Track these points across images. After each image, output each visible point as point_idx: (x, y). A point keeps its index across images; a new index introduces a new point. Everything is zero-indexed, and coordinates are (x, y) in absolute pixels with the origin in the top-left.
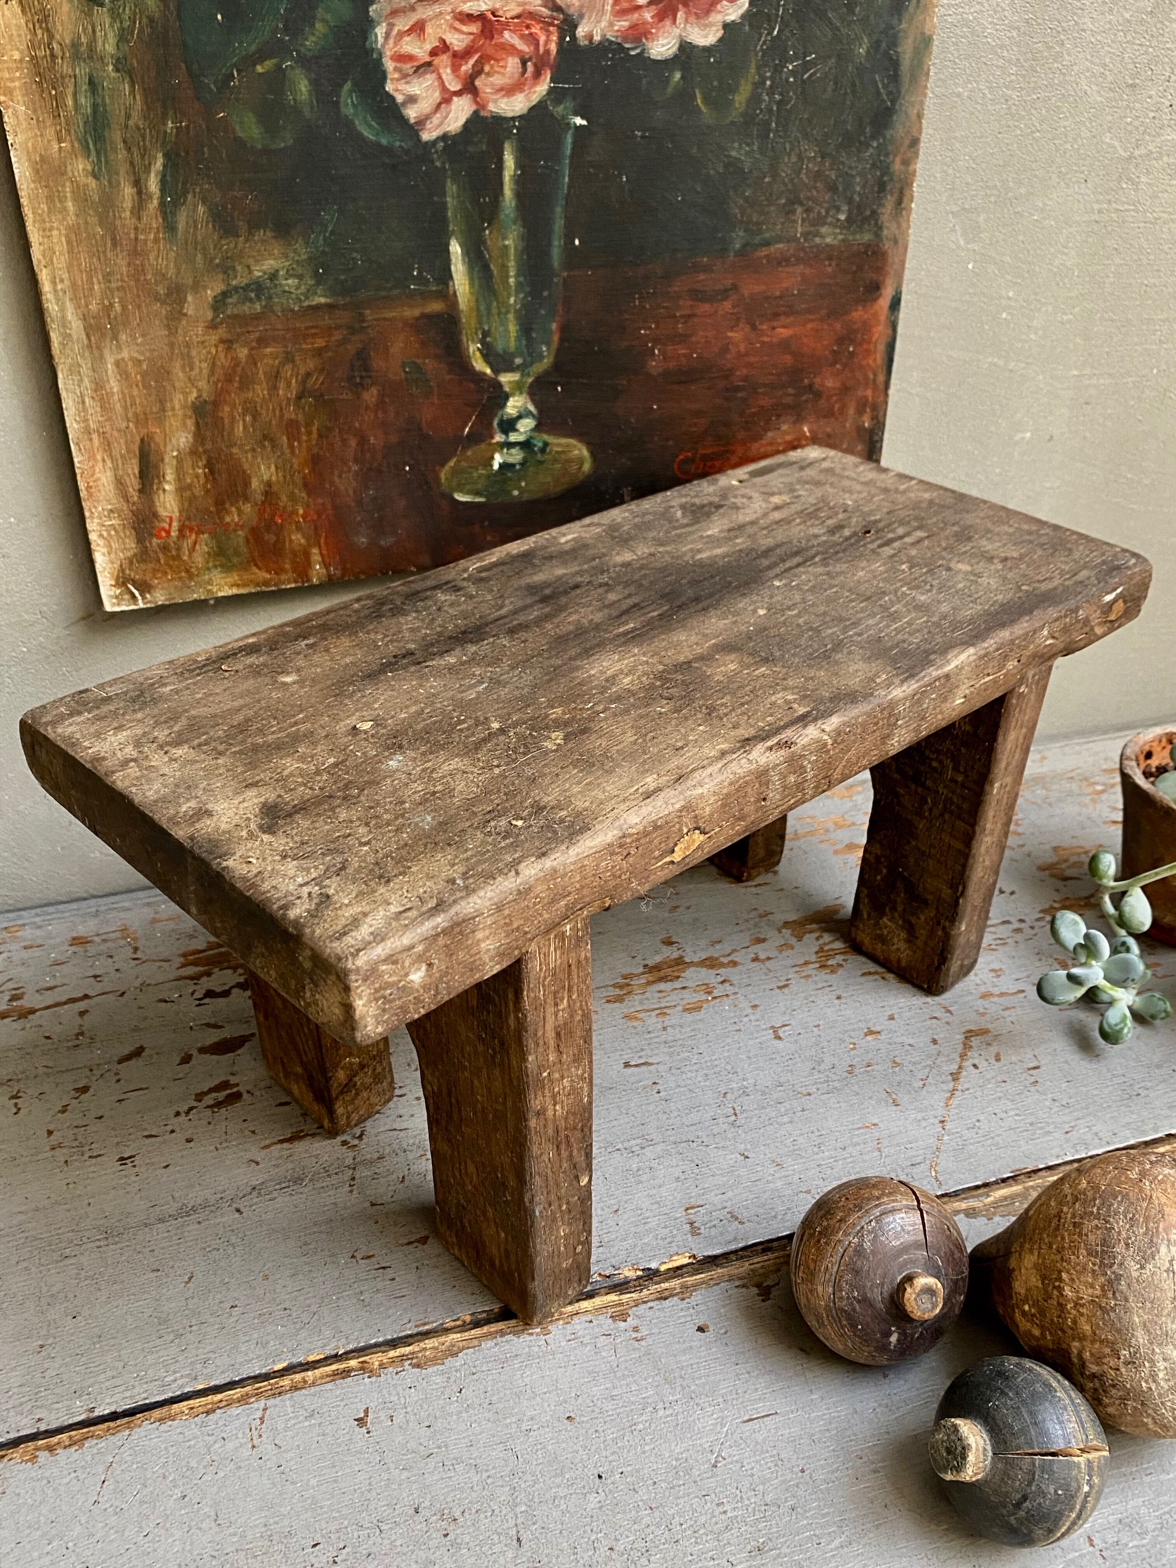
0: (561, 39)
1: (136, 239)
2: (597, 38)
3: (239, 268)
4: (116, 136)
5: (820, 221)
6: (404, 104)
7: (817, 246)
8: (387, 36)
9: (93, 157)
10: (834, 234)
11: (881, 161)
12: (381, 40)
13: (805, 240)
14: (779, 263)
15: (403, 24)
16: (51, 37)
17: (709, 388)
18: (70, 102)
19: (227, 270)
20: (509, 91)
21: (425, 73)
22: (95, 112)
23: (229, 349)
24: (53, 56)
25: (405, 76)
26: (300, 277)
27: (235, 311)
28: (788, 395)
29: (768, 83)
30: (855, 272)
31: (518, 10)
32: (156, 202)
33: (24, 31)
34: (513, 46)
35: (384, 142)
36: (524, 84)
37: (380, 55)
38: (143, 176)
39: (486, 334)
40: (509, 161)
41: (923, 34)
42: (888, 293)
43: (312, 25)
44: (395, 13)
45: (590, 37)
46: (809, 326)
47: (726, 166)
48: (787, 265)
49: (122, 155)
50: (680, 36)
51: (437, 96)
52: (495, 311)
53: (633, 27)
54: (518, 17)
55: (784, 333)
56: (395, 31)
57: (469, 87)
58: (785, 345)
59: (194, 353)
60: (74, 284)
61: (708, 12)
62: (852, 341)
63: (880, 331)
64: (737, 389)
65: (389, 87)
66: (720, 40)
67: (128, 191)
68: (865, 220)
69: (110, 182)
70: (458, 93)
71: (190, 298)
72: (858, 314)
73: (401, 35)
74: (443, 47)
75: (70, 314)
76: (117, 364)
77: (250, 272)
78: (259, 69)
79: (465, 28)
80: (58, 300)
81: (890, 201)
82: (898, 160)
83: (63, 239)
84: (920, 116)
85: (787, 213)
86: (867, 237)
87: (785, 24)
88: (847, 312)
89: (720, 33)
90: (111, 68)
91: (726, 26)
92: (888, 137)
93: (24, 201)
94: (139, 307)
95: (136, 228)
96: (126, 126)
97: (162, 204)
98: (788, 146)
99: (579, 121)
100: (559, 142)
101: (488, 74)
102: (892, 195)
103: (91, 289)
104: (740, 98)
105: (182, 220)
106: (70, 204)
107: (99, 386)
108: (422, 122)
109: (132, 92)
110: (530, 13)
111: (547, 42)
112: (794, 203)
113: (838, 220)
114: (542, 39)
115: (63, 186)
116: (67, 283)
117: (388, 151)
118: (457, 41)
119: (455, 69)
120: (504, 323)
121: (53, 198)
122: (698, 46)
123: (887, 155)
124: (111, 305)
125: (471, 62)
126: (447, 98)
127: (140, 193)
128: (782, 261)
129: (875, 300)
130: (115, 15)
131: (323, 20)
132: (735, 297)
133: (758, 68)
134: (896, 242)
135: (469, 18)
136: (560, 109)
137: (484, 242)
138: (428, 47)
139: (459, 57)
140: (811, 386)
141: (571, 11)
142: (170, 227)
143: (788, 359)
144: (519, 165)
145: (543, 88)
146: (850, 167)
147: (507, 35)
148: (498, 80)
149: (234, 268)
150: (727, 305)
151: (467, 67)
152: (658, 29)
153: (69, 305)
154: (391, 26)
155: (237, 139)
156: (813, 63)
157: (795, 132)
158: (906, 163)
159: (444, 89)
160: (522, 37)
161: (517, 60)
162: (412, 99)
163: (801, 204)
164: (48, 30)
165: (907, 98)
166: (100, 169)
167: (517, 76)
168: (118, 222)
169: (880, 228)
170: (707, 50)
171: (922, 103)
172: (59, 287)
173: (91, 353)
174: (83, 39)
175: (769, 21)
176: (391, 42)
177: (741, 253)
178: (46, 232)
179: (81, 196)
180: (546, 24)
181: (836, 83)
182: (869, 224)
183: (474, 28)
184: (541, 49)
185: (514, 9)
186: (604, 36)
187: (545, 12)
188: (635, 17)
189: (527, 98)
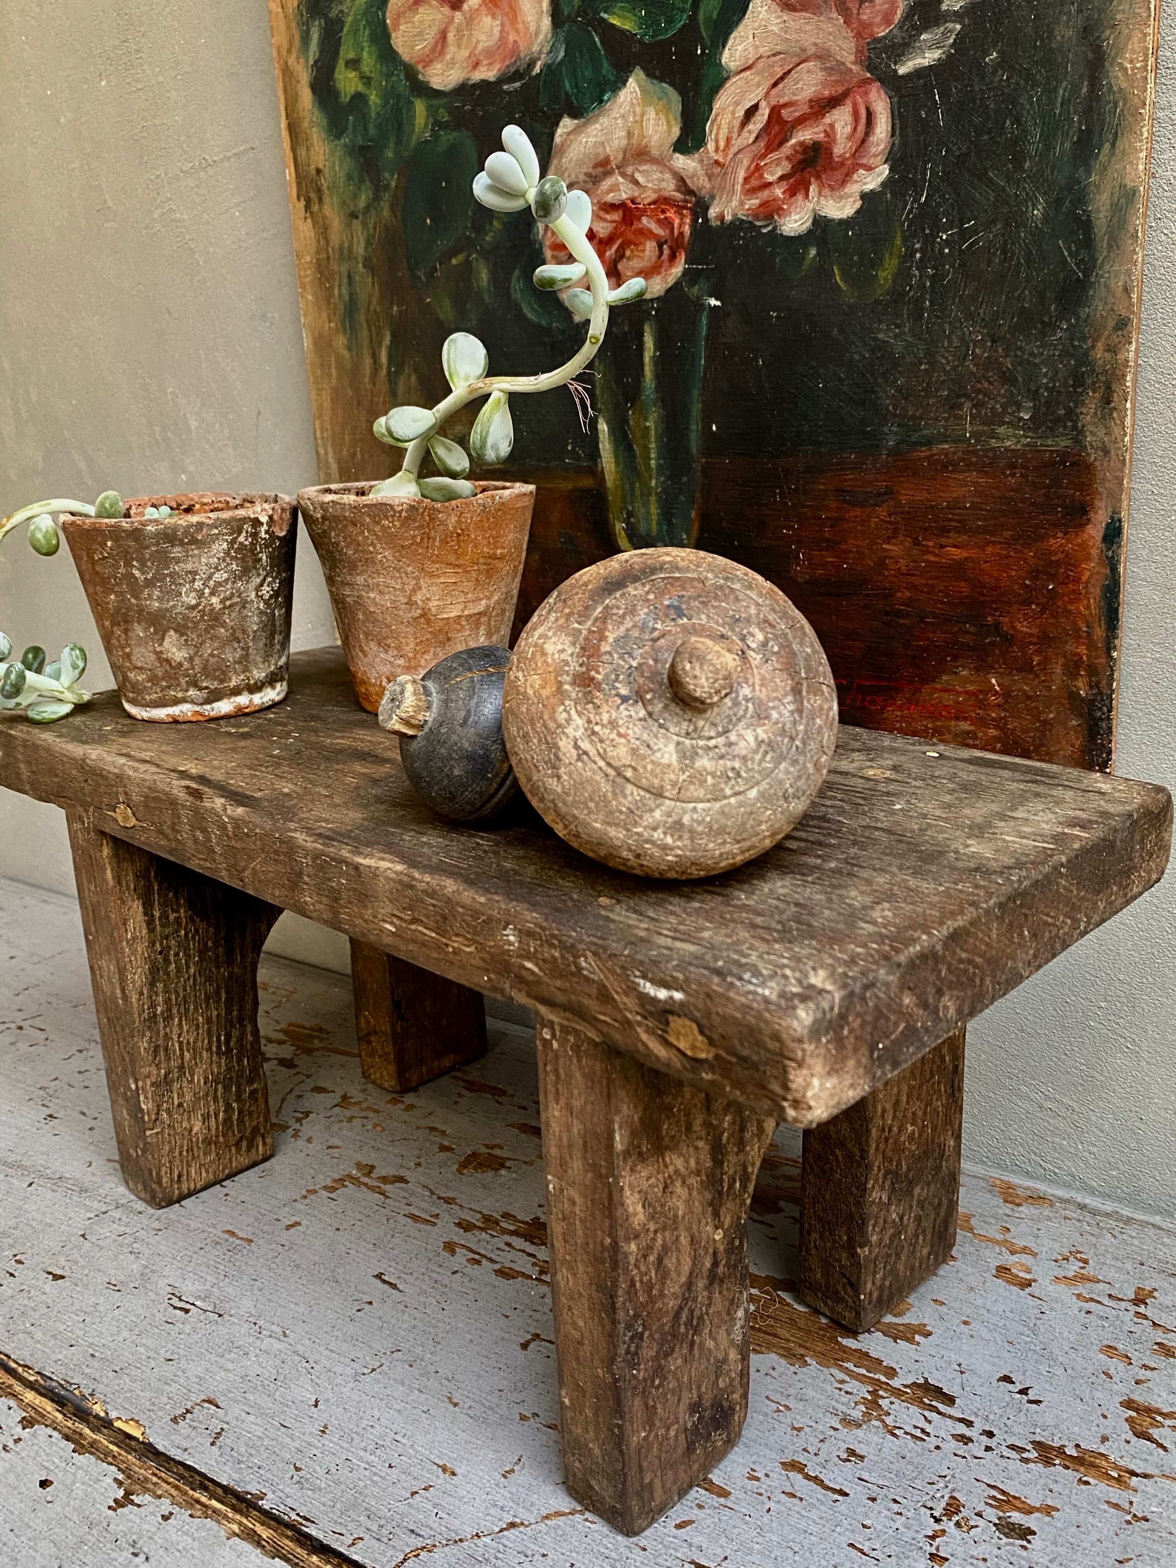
0: (694, 221)
1: (373, 400)
2: (728, 218)
4: (362, 318)
5: (995, 419)
7: (993, 449)
8: (546, 229)
9: (348, 334)
10: (1015, 436)
11: (1074, 347)
12: (541, 232)
13: (978, 441)
14: (945, 467)
16: (328, 244)
17: (865, 607)
18: (336, 292)
20: (649, 272)
22: (351, 298)
24: (328, 258)
28: (968, 633)
29: (918, 255)
30: (1049, 487)
31: (653, 196)
32: (384, 372)
33: (314, 241)
34: (650, 231)
35: (544, 323)
36: (661, 266)
37: (541, 245)
38: (378, 350)
39: (630, 514)
40: (649, 342)
41: (1122, 186)
42: (1100, 518)
43: (491, 223)
45: (721, 217)
46: (989, 549)
47: (873, 351)
48: (954, 471)
49: (365, 333)
50: (814, 210)
52: (638, 492)
53: (764, 204)
54: (654, 202)
55: (957, 554)
57: (614, 272)
58: (958, 569)
60: (334, 434)
61: (843, 183)
62: (1052, 578)
63: (1091, 568)
64: (898, 614)
66: (858, 212)
67: (368, 361)
68: (1058, 420)
69: (357, 354)
72: (1057, 542)
74: (591, 236)
75: (330, 458)
78: (454, 261)
79: (608, 217)
80: (323, 446)
81: (1092, 398)
82: (1100, 345)
83: (328, 398)
84: (1127, 290)
85: (951, 408)
86: (1063, 443)
87: (934, 189)
88: (1042, 538)
89: (858, 204)
90: (361, 265)
91: (864, 196)
92: (1083, 315)
94: (373, 457)
95: (372, 392)
96: (369, 310)
97: (390, 373)
98: (947, 327)
99: (713, 302)
100: (695, 323)
101: (629, 259)
102: (1094, 392)
103: (344, 438)
104: (886, 274)
105: (401, 387)
106: (333, 370)
109: (373, 283)
110: (665, 199)
111: (680, 225)
112: (959, 396)
113: (1021, 419)
114: (677, 222)
115: (331, 356)
116: (329, 433)
117: (548, 331)
118: (601, 229)
119: (601, 254)
120: (646, 505)
121: (325, 366)
122: (832, 220)
123: (1084, 339)
124: (355, 453)
125: (615, 247)
127: (375, 363)
128: (947, 465)
129: (1082, 526)
130: (364, 224)
131: (499, 218)
132: (892, 503)
133: (905, 240)
134: (1106, 452)
135: (610, 207)
136: (695, 290)
137: (627, 422)
139: (604, 243)
140: (997, 625)
141: (703, 192)
142: (394, 393)
143: (965, 588)
144: (658, 346)
145: (678, 270)
146: (1032, 354)
147: (644, 220)
148: (636, 264)
150: (882, 512)
151: (610, 253)
152: (790, 205)
153: (330, 450)
155: (438, 320)
156: (974, 231)
157: (955, 311)
158: (1112, 350)
160: (659, 221)
161: (654, 244)
163: (968, 396)
164: (326, 239)
165: (1107, 267)
166: (352, 343)
167: (654, 259)
168: (362, 386)
169: (1081, 432)
170: (845, 223)
171: (1129, 273)
172: (324, 435)
174: (346, 244)
175: (916, 187)
176: (550, 233)
177: (895, 452)
178: (319, 391)
179: (340, 364)
180: (680, 208)
181: (1004, 252)
182: (1065, 427)
183: (616, 216)
184: (676, 232)
185: (650, 196)
186: (735, 215)
187: (679, 196)
188: (765, 194)
189: (664, 280)
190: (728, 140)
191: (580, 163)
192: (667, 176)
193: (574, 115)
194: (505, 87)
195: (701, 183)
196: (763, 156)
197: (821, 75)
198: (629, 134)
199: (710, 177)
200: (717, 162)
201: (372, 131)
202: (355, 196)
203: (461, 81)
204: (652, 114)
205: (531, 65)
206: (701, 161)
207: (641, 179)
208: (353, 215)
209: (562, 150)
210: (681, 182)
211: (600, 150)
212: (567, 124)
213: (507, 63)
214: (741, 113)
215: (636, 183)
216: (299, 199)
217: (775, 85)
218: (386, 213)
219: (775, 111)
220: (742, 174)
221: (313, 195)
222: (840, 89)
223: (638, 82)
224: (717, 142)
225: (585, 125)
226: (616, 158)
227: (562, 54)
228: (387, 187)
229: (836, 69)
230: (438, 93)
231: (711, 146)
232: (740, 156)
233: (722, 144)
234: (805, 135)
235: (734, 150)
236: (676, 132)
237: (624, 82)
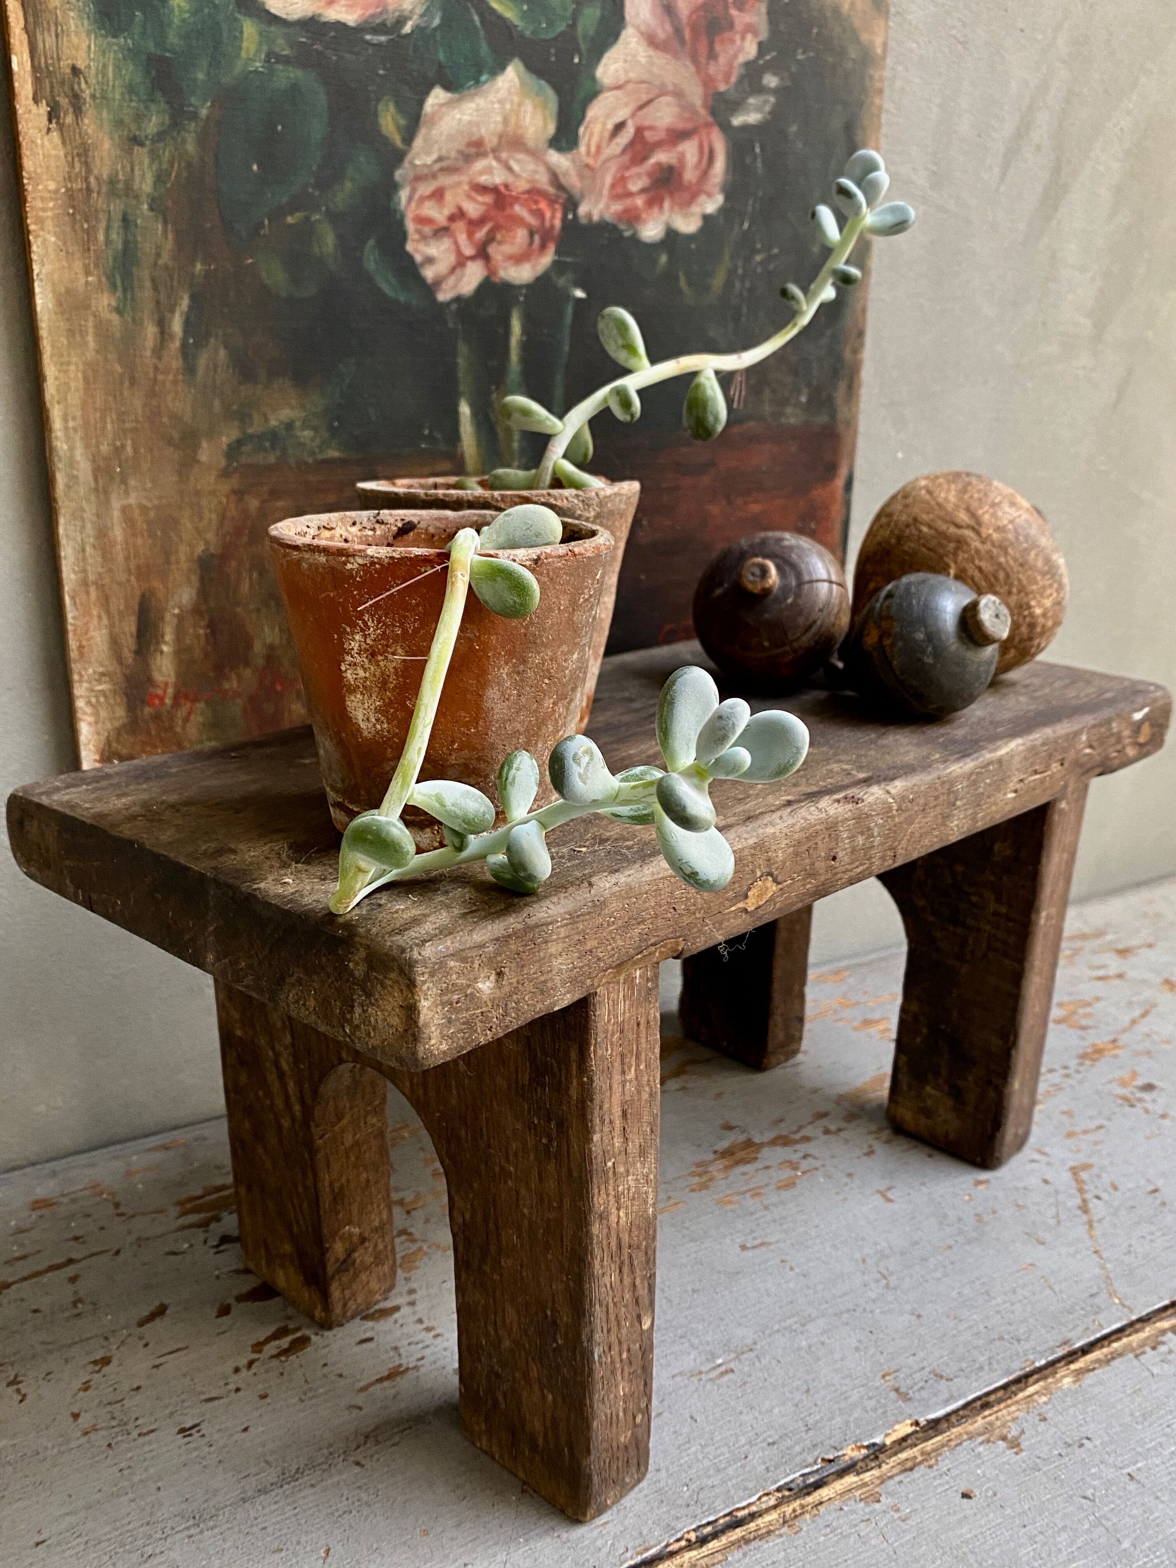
0: (565, 216)
1: (155, 379)
2: (596, 218)
3: (255, 416)
4: (144, 274)
5: (785, 402)
6: (423, 264)
7: (783, 425)
8: (410, 199)
9: (119, 294)
10: (797, 415)
11: (834, 348)
12: (404, 202)
13: (772, 419)
14: (751, 440)
15: (425, 189)
16: (89, 171)
17: (691, 560)
18: (101, 237)
19: (243, 417)
20: (519, 259)
21: (442, 237)
22: (126, 247)
23: (241, 500)
24: (89, 189)
25: (424, 238)
26: (315, 429)
27: (249, 461)
29: (740, 271)
30: (815, 452)
31: (526, 186)
32: (177, 344)
33: (62, 162)
34: (522, 219)
35: (402, 298)
36: (531, 254)
37: (403, 216)
38: (168, 315)
40: (516, 326)
42: (843, 472)
43: (342, 183)
44: (418, 178)
45: (589, 216)
46: (776, 502)
48: (758, 443)
49: (148, 293)
50: (667, 222)
51: (452, 259)
53: (626, 211)
54: (528, 192)
55: (756, 508)
56: (417, 196)
57: (482, 254)
58: (755, 520)
59: (204, 502)
60: (86, 424)
61: (689, 204)
62: (813, 518)
63: (837, 509)
65: (410, 247)
66: (700, 229)
67: (151, 331)
68: (823, 403)
69: (134, 319)
70: (472, 258)
71: (204, 444)
72: (817, 493)
73: (422, 199)
74: (459, 215)
75: (79, 454)
76: (125, 510)
77: (267, 420)
78: (290, 220)
79: (480, 198)
80: (68, 438)
81: (842, 385)
82: (848, 349)
83: (80, 375)
84: (864, 310)
85: (756, 393)
86: (824, 419)
87: (752, 220)
88: (809, 491)
89: (700, 223)
90: (145, 206)
91: (705, 217)
92: (839, 326)
93: (44, 332)
94: (151, 450)
95: (156, 368)
96: (156, 264)
97: (184, 345)
99: (579, 294)
100: (560, 312)
101: (500, 243)
102: (843, 382)
103: (104, 428)
104: (717, 282)
105: (202, 362)
106: (90, 339)
107: (102, 533)
108: (438, 282)
109: (165, 232)
110: (538, 190)
111: (553, 217)
112: (762, 384)
113: (800, 402)
114: (548, 215)
115: (86, 320)
116: (80, 421)
117: (406, 308)
118: (473, 209)
119: (470, 235)
121: (74, 333)
122: (681, 233)
123: (839, 343)
124: (123, 446)
125: (485, 230)
126: (461, 262)
127: (162, 332)
128: (753, 438)
129: (833, 479)
130: (154, 155)
131: (352, 180)
132: (713, 471)
133: (732, 257)
134: (848, 425)
135: (482, 189)
136: (562, 281)
137: (492, 404)
138: (447, 212)
139: (473, 225)
141: (574, 191)
142: (190, 369)
144: (525, 330)
145: (547, 259)
146: (808, 353)
147: (517, 208)
148: (507, 249)
149: (250, 416)
150: (706, 479)
151: (481, 234)
152: (647, 215)
153: (79, 444)
154: (414, 190)
155: (262, 285)
156: (776, 256)
157: (762, 317)
158: (855, 352)
159: (459, 253)
160: (530, 211)
161: (525, 232)
162: (430, 260)
163: (768, 384)
164: (86, 164)
166: (125, 305)
167: (525, 246)
168: (138, 361)
169: (835, 410)
170: (690, 238)
171: (866, 299)
172: (71, 424)
173: (98, 497)
174: (121, 177)
175: (740, 216)
176: (413, 204)
178: (63, 366)
179: (102, 331)
180: (552, 201)
182: (826, 407)
183: (488, 199)
184: (547, 223)
185: (522, 186)
186: (601, 217)
187: (551, 190)
188: (628, 202)
189: (534, 267)
190: (599, 148)
191: (451, 138)
192: (542, 169)
193: (448, 87)
194: (368, 37)
195: (573, 181)
196: (627, 168)
197: (676, 110)
198: (506, 121)
199: (581, 177)
200: (587, 166)
201: (173, 39)
202: (139, 118)
203: (310, 14)
204: (528, 107)
205: (401, 21)
206: (573, 161)
207: (516, 167)
208: (135, 141)
209: (432, 121)
210: (555, 178)
211: (475, 129)
212: (437, 96)
213: (371, 11)
214: (610, 126)
215: (510, 169)
216: (36, 100)
217: (641, 107)
218: (191, 147)
219: (639, 131)
220: (608, 180)
221: (64, 101)
222: (689, 125)
223: (517, 71)
224: (588, 147)
225: (459, 100)
226: (491, 141)
227: (436, 22)
228: (194, 116)
229: (686, 107)
230: (275, 19)
231: (583, 149)
232: (608, 164)
233: (593, 150)
234: (661, 157)
235: (603, 157)
236: (551, 129)
237: (503, 68)
